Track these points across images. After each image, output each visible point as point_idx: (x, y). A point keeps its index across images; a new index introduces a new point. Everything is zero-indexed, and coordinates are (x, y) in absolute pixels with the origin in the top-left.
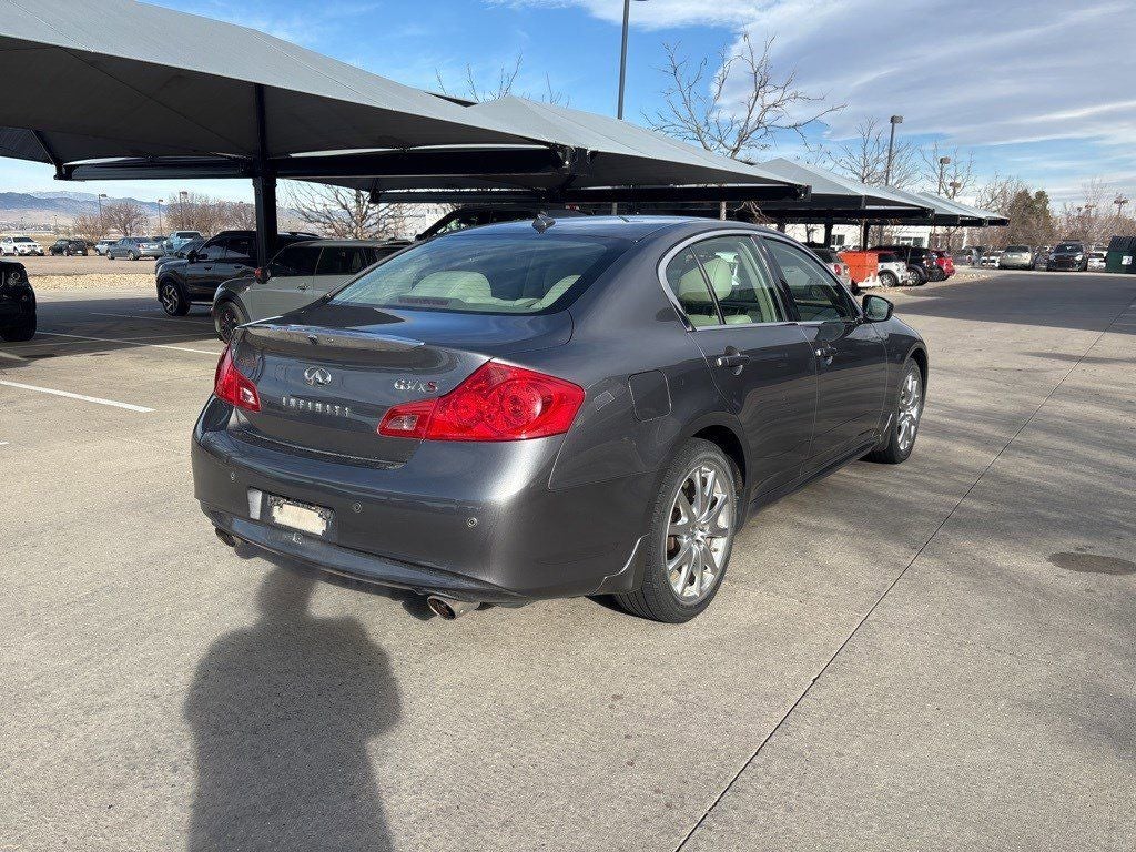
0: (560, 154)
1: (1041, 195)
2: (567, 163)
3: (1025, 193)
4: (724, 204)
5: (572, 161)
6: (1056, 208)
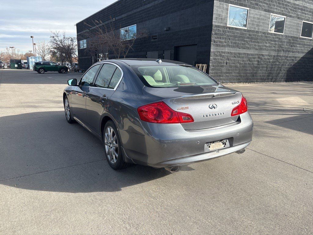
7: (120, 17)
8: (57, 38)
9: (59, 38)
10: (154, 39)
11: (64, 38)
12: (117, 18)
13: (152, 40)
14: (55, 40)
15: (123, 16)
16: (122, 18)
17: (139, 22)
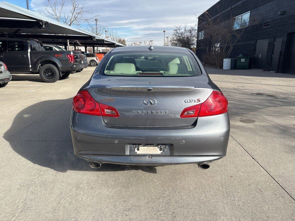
0: (41, 23)
1: (124, 40)
2: (44, 26)
3: (120, 40)
4: (68, 40)
5: (45, 25)
6: (128, 44)
7: (236, 5)
8: (179, 31)
9: (180, 31)
10: (267, 25)
11: (185, 30)
12: (233, 7)
13: (264, 27)
14: (177, 33)
15: (239, 3)
16: (237, 6)
17: (254, 8)
